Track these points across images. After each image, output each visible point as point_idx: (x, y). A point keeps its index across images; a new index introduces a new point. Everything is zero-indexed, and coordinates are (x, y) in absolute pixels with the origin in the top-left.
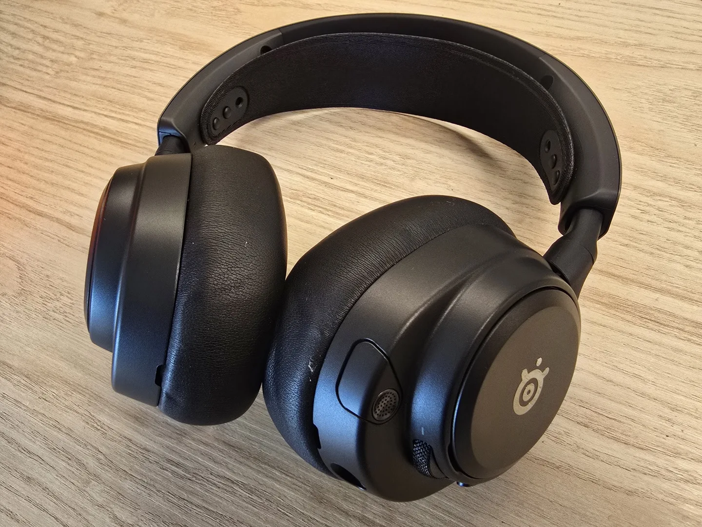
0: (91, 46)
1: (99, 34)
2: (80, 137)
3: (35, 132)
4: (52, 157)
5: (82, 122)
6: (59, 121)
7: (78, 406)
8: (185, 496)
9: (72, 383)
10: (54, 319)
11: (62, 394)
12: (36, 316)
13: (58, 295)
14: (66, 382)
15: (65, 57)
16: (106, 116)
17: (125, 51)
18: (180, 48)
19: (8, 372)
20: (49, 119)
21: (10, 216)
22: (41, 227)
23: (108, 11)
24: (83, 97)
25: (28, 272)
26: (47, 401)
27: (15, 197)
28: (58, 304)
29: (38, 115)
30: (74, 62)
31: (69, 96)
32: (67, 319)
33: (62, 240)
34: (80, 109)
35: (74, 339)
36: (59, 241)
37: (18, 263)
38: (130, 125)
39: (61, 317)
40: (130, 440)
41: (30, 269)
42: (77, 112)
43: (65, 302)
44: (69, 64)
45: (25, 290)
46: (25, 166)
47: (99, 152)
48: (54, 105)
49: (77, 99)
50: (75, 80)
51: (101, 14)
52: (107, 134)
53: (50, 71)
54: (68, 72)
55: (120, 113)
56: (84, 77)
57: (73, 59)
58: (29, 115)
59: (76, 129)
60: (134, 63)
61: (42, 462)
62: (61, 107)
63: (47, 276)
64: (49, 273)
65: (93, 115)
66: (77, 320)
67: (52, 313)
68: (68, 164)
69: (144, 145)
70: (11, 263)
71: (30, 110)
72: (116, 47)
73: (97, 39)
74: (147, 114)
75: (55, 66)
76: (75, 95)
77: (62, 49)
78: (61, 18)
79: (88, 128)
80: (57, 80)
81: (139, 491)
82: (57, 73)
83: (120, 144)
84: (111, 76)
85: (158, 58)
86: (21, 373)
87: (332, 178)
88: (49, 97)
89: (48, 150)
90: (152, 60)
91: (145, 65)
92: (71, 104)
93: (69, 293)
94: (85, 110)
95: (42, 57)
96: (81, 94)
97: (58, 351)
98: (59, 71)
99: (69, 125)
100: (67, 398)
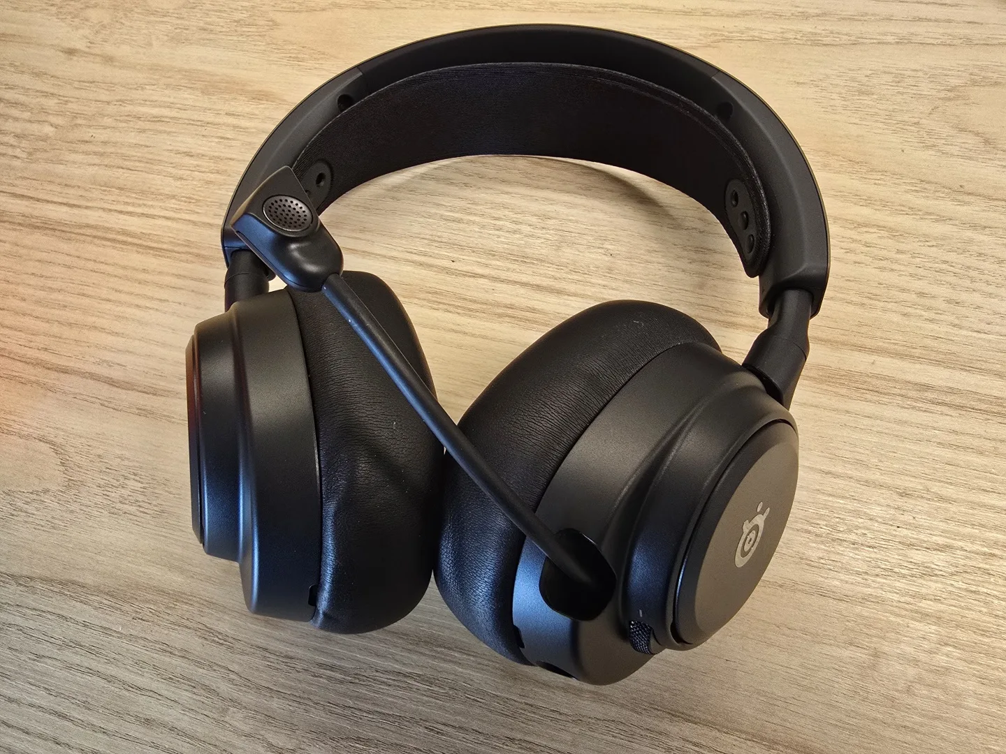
0: (70, 105)
1: (76, 84)
2: (91, 250)
3: (23, 251)
4: (56, 285)
5: (88, 226)
6: (54, 230)
7: (188, 619)
8: (351, 703)
9: (171, 592)
10: (125, 513)
11: (163, 608)
12: (99, 514)
13: (122, 479)
14: (162, 592)
15: (35, 128)
16: (121, 212)
17: (123, 108)
18: (203, 92)
19: (82, 594)
20: (38, 227)
21: (23, 380)
22: (70, 389)
23: (80, 45)
24: (79, 187)
25: (71, 456)
26: (144, 620)
27: (23, 351)
28: (125, 492)
29: (20, 224)
30: (51, 134)
31: (59, 189)
32: (141, 509)
33: (106, 403)
34: (79, 206)
35: (159, 535)
36: (101, 405)
37: (53, 445)
38: (159, 222)
39: (133, 509)
40: (266, 650)
41: (73, 450)
42: (75, 211)
43: (132, 488)
44: (45, 139)
45: (72, 480)
46: (23, 304)
47: (124, 268)
48: (39, 205)
49: (71, 191)
50: (60, 162)
51: (71, 52)
52: (130, 240)
53: (18, 152)
54: (46, 151)
55: (140, 205)
56: (73, 157)
57: (48, 130)
58: (6, 225)
59: (82, 238)
60: (141, 124)
61: (160, 698)
62: (51, 207)
63: (99, 456)
64: (100, 452)
65: (101, 213)
66: (155, 508)
67: (119, 506)
68: (85, 292)
69: (186, 249)
70: (44, 447)
71: (6, 219)
72: (108, 103)
73: (77, 93)
74: (179, 200)
75: (24, 144)
76: (66, 185)
77: (27, 115)
78: (11, 65)
79: (99, 234)
80: (34, 166)
81: (291, 708)
82: (30, 154)
83: (152, 252)
84: (113, 150)
85: (174, 113)
86: (98, 590)
87: (453, 261)
88: (29, 194)
89: (49, 275)
90: (166, 117)
91: (159, 126)
92: (65, 201)
93: (135, 475)
94: (87, 208)
96: (74, 182)
97: (142, 553)
98: (31, 150)
99: (70, 232)
100: (169, 612)
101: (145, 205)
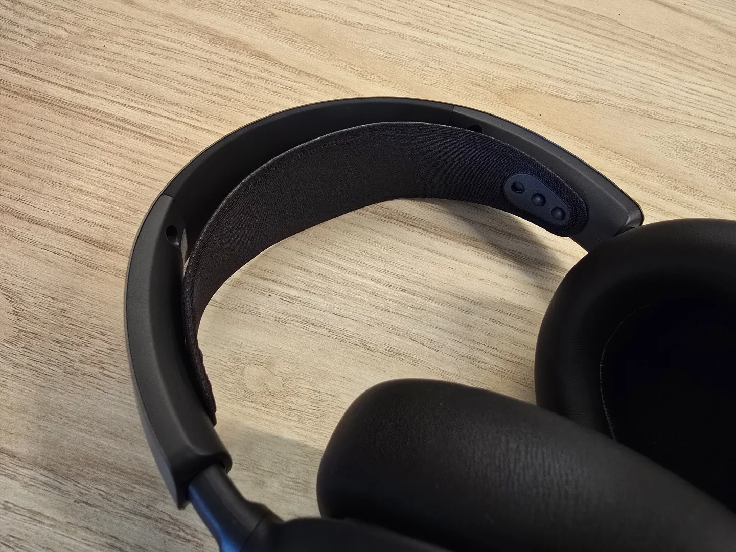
0: (87, 22)
1: (96, 10)
2: (88, 127)
4: (47, 147)
5: (88, 108)
6: (52, 104)
7: (148, 507)
9: (130, 471)
10: (84, 374)
11: (116, 491)
12: (51, 371)
13: (86, 338)
14: (122, 472)
15: (50, 29)
16: (124, 105)
17: (136, 35)
18: (210, 41)
19: (10, 465)
20: (35, 99)
22: (40, 241)
24: (84, 78)
25: (28, 305)
26: (89, 505)
29: (16, 93)
30: (64, 36)
31: (63, 75)
32: (106, 372)
33: (80, 259)
34: (82, 92)
35: (122, 402)
36: (75, 260)
37: (8, 292)
38: (159, 119)
39: (95, 370)
41: (31, 300)
42: (77, 95)
43: (99, 348)
44: (58, 38)
45: (24, 331)
47: (120, 147)
48: (40, 83)
49: (76, 79)
50: (68, 57)
52: (129, 127)
53: (28, 41)
54: (56, 46)
55: (143, 104)
56: (82, 56)
57: (62, 32)
59: (81, 116)
60: (152, 49)
62: (54, 87)
63: (62, 310)
64: (64, 306)
65: (103, 102)
67: (77, 365)
68: (74, 159)
69: (184, 145)
72: (123, 28)
73: (95, 15)
74: (181, 108)
75: (35, 36)
76: (71, 74)
77: (43, 18)
79: (99, 116)
80: (42, 54)
82: (39, 45)
83: (149, 140)
84: (123, 60)
85: (184, 48)
88: (31, 72)
89: (39, 138)
90: (176, 50)
91: (168, 54)
92: (68, 85)
93: (103, 334)
94: (89, 94)
95: (13, 23)
96: (81, 74)
97: (98, 422)
98: (42, 43)
99: (68, 109)
100: (125, 496)
101: (148, 104)
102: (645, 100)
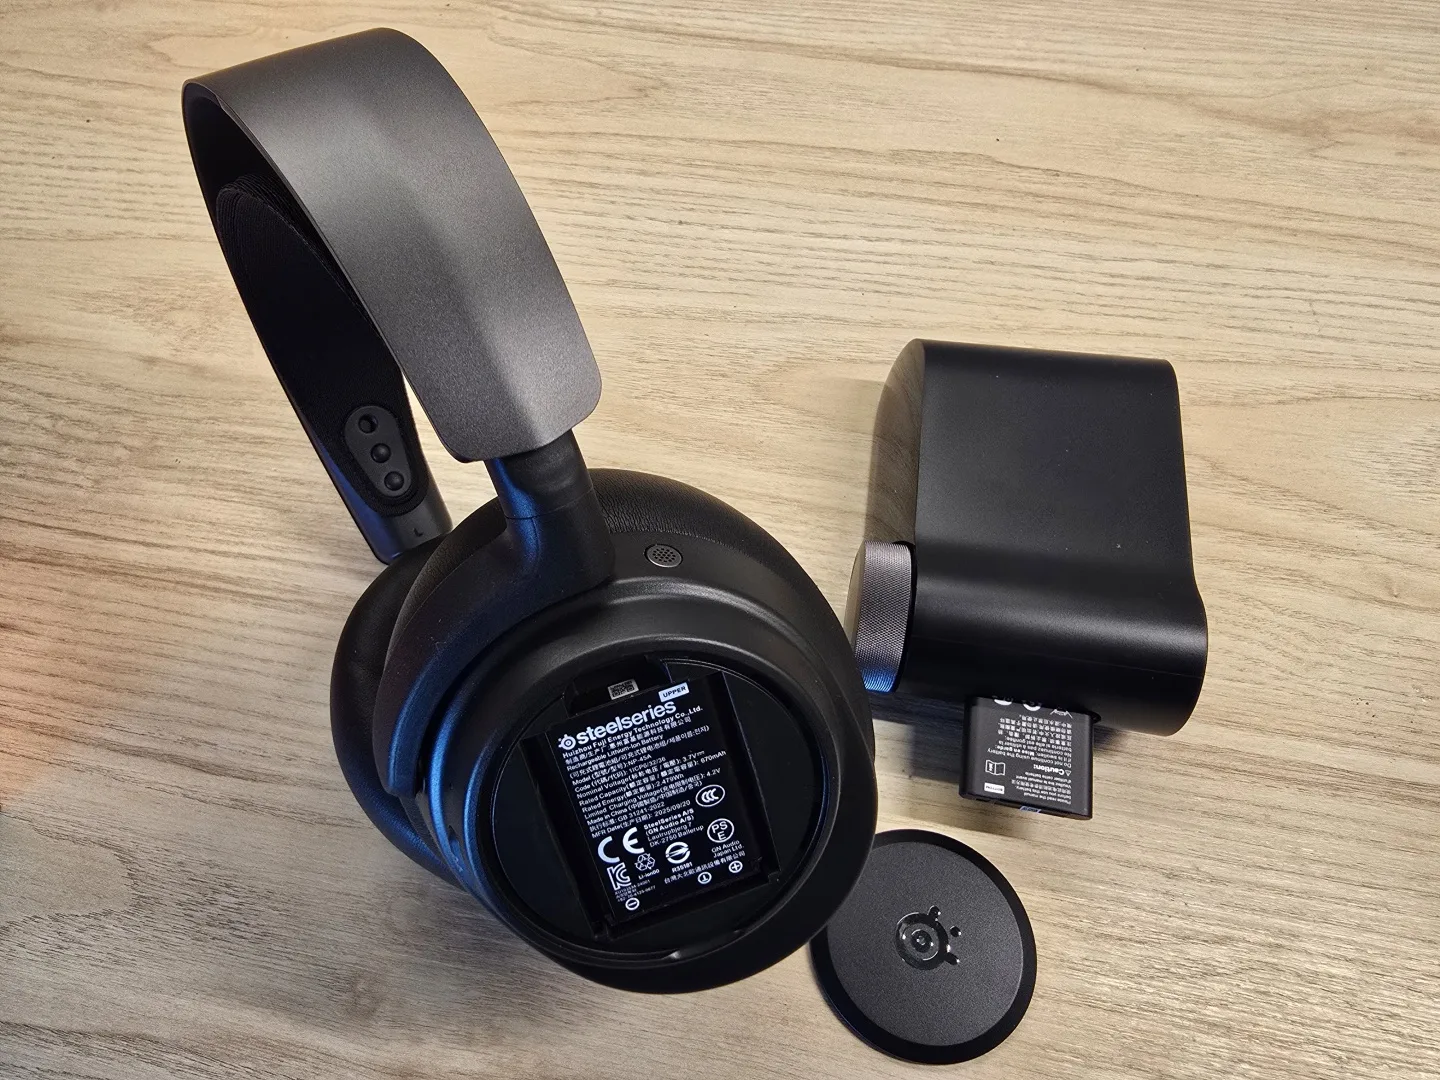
0: (149, 424)
1: (157, 399)
2: (173, 599)
3: (85, 602)
4: (130, 643)
5: (169, 569)
6: (125, 574)
9: (276, 1044)
10: (214, 939)
11: (263, 1066)
12: (178, 940)
13: (210, 893)
14: (267, 1045)
15: (103, 451)
16: (213, 552)
17: (216, 427)
19: (154, 1052)
20: (105, 572)
21: (80, 767)
22: (142, 776)
23: (164, 353)
24: (159, 522)
25: (141, 864)
27: (78, 729)
28: (213, 910)
29: (81, 568)
30: (123, 458)
31: (132, 524)
32: (236, 933)
33: (190, 794)
34: (159, 546)
35: (258, 966)
36: (185, 796)
37: (119, 851)
38: (261, 564)
41: (145, 857)
42: (154, 551)
43: (226, 904)
44: (116, 463)
45: (144, 897)
46: (83, 669)
47: (216, 620)
48: (107, 544)
49: (148, 527)
50: (134, 491)
51: (151, 361)
52: (223, 586)
53: (80, 480)
54: (117, 478)
56: (150, 485)
57: (120, 452)
58: (66, 570)
59: (159, 584)
60: (237, 446)
62: (124, 546)
63: (181, 863)
64: (180, 858)
65: (187, 553)
66: (255, 930)
67: (205, 929)
68: (164, 652)
69: (295, 597)
70: (108, 855)
71: (62, 561)
72: (198, 421)
73: (157, 409)
75: (89, 470)
76: (142, 519)
77: (93, 435)
78: (74, 375)
79: (185, 579)
80: (101, 497)
82: (97, 482)
83: (250, 600)
84: (202, 477)
85: (278, 434)
86: (179, 1048)
88: (94, 531)
89: (118, 631)
90: (270, 438)
91: (260, 449)
92: (141, 538)
93: (228, 886)
94: (168, 547)
95: (59, 455)
96: (154, 517)
97: (237, 993)
98: (99, 477)
99: (147, 578)
100: (274, 1071)
101: (243, 543)
102: (1017, 324)
